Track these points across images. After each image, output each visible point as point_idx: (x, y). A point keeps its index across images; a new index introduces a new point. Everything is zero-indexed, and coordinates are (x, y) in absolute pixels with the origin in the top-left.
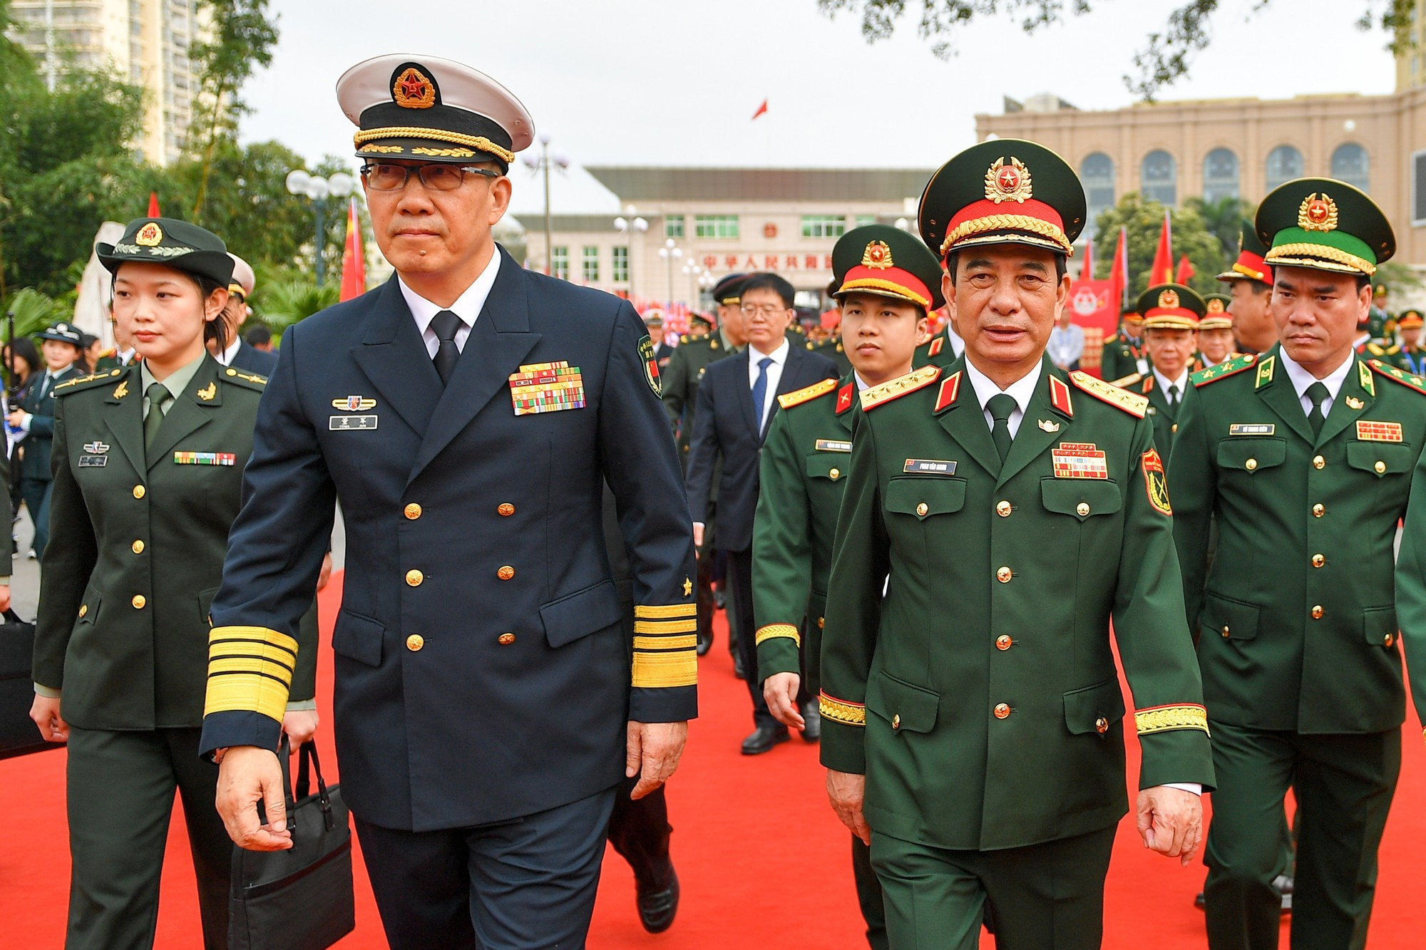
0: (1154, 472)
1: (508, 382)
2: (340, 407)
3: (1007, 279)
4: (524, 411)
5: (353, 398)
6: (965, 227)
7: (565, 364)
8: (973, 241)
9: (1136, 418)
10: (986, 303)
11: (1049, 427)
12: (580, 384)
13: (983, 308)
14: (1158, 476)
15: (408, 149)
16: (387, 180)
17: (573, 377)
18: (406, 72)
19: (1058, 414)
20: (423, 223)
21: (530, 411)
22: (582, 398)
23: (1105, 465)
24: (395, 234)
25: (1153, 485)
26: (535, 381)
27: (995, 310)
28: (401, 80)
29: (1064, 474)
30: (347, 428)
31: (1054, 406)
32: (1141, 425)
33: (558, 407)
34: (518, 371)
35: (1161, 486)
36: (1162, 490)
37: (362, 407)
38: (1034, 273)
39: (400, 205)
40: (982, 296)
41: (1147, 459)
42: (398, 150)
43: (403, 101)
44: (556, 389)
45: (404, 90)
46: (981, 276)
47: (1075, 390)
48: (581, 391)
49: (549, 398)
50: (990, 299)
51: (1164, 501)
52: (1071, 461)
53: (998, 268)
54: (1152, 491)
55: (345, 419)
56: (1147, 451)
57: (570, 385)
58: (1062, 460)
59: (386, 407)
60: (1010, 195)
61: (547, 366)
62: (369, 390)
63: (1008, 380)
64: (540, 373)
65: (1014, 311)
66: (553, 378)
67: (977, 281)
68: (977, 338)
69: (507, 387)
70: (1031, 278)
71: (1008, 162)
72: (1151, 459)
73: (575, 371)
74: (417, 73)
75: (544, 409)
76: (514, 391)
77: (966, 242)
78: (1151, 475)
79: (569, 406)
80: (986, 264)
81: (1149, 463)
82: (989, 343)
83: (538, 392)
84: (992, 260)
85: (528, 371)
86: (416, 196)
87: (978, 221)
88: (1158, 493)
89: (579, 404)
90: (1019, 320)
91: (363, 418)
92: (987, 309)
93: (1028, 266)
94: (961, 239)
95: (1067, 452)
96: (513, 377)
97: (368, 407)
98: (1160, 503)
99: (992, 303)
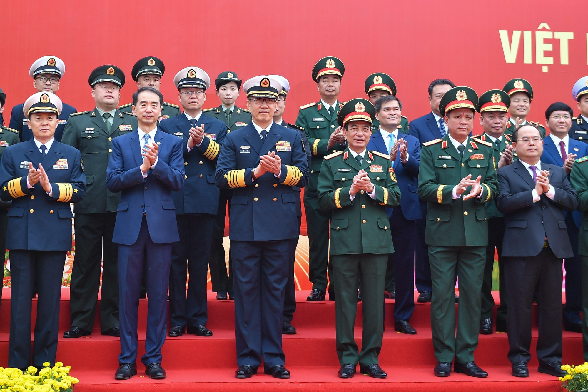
0: (392, 172)
1: (275, 145)
2: (242, 148)
3: (360, 129)
4: (279, 151)
5: (245, 146)
6: (350, 117)
7: (287, 142)
8: (352, 120)
9: (388, 159)
10: (356, 134)
11: (369, 162)
12: (290, 146)
13: (355, 135)
14: (393, 173)
15: (266, 96)
16: (259, 102)
17: (289, 144)
18: (265, 80)
19: (371, 160)
20: (266, 110)
21: (280, 151)
22: (290, 149)
23: (382, 169)
24: (260, 112)
25: (392, 175)
26: (281, 145)
27: (358, 136)
28: (263, 81)
29: (373, 171)
30: (244, 152)
31: (369, 158)
32: (389, 161)
33: (286, 150)
34: (277, 143)
35: (394, 175)
36: (394, 176)
37: (247, 148)
38: (366, 128)
39: (262, 107)
40: (355, 133)
41: (390, 169)
42: (264, 96)
43: (263, 85)
44: (285, 147)
45: (263, 83)
46: (354, 128)
47: (373, 154)
48: (290, 147)
49: (284, 148)
50: (356, 133)
51: (395, 178)
52: (374, 168)
53: (358, 127)
54: (392, 176)
55: (243, 150)
56: (390, 167)
57: (288, 146)
58: (372, 168)
59: (252, 148)
60: (360, 111)
61: (283, 142)
62: (248, 144)
63: (360, 152)
64: (282, 143)
65: (362, 136)
66: (284, 144)
67: (353, 129)
68: (353, 142)
69: (275, 146)
70: (366, 129)
71: (360, 103)
72: (391, 169)
73: (289, 143)
74: (267, 80)
75: (283, 151)
76: (276, 146)
77: (351, 120)
78: (391, 173)
79: (288, 150)
80: (356, 126)
81: (391, 170)
82: (356, 143)
83: (281, 147)
84: (357, 125)
85: (279, 143)
86: (265, 105)
87: (353, 116)
88: (393, 176)
89: (290, 150)
90: (363, 138)
91: (247, 150)
92: (356, 135)
93: (365, 126)
94: (349, 120)
95: (373, 167)
96: (276, 144)
97: (248, 148)
98: (394, 179)
99: (357, 134)
